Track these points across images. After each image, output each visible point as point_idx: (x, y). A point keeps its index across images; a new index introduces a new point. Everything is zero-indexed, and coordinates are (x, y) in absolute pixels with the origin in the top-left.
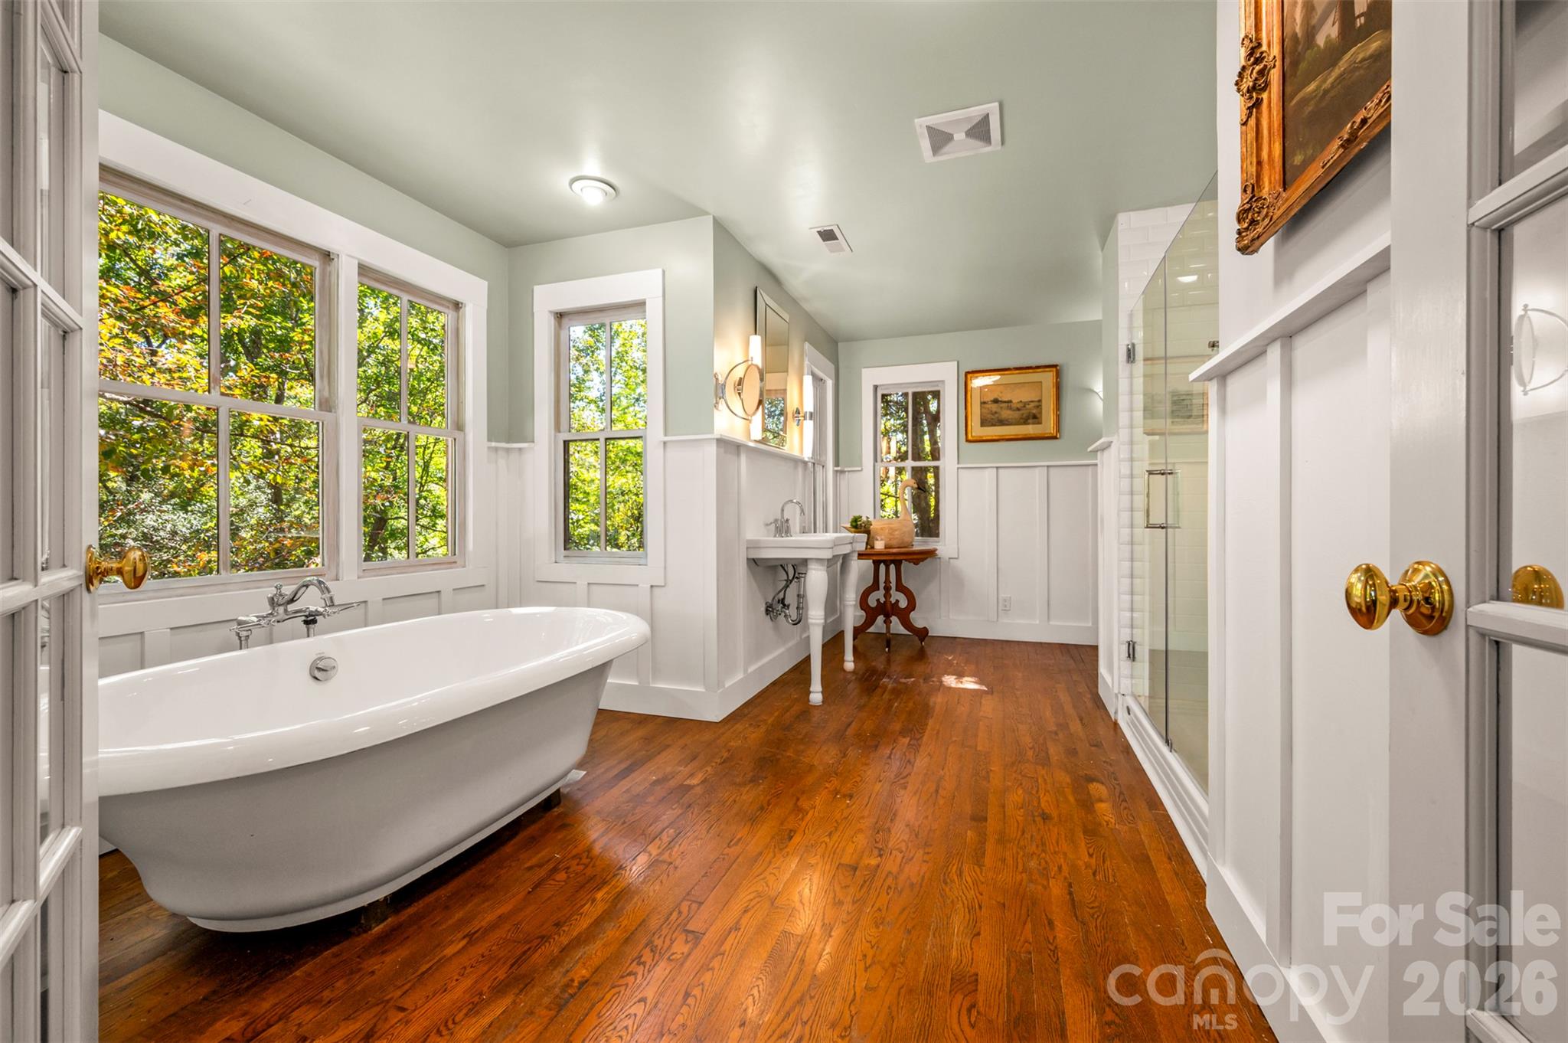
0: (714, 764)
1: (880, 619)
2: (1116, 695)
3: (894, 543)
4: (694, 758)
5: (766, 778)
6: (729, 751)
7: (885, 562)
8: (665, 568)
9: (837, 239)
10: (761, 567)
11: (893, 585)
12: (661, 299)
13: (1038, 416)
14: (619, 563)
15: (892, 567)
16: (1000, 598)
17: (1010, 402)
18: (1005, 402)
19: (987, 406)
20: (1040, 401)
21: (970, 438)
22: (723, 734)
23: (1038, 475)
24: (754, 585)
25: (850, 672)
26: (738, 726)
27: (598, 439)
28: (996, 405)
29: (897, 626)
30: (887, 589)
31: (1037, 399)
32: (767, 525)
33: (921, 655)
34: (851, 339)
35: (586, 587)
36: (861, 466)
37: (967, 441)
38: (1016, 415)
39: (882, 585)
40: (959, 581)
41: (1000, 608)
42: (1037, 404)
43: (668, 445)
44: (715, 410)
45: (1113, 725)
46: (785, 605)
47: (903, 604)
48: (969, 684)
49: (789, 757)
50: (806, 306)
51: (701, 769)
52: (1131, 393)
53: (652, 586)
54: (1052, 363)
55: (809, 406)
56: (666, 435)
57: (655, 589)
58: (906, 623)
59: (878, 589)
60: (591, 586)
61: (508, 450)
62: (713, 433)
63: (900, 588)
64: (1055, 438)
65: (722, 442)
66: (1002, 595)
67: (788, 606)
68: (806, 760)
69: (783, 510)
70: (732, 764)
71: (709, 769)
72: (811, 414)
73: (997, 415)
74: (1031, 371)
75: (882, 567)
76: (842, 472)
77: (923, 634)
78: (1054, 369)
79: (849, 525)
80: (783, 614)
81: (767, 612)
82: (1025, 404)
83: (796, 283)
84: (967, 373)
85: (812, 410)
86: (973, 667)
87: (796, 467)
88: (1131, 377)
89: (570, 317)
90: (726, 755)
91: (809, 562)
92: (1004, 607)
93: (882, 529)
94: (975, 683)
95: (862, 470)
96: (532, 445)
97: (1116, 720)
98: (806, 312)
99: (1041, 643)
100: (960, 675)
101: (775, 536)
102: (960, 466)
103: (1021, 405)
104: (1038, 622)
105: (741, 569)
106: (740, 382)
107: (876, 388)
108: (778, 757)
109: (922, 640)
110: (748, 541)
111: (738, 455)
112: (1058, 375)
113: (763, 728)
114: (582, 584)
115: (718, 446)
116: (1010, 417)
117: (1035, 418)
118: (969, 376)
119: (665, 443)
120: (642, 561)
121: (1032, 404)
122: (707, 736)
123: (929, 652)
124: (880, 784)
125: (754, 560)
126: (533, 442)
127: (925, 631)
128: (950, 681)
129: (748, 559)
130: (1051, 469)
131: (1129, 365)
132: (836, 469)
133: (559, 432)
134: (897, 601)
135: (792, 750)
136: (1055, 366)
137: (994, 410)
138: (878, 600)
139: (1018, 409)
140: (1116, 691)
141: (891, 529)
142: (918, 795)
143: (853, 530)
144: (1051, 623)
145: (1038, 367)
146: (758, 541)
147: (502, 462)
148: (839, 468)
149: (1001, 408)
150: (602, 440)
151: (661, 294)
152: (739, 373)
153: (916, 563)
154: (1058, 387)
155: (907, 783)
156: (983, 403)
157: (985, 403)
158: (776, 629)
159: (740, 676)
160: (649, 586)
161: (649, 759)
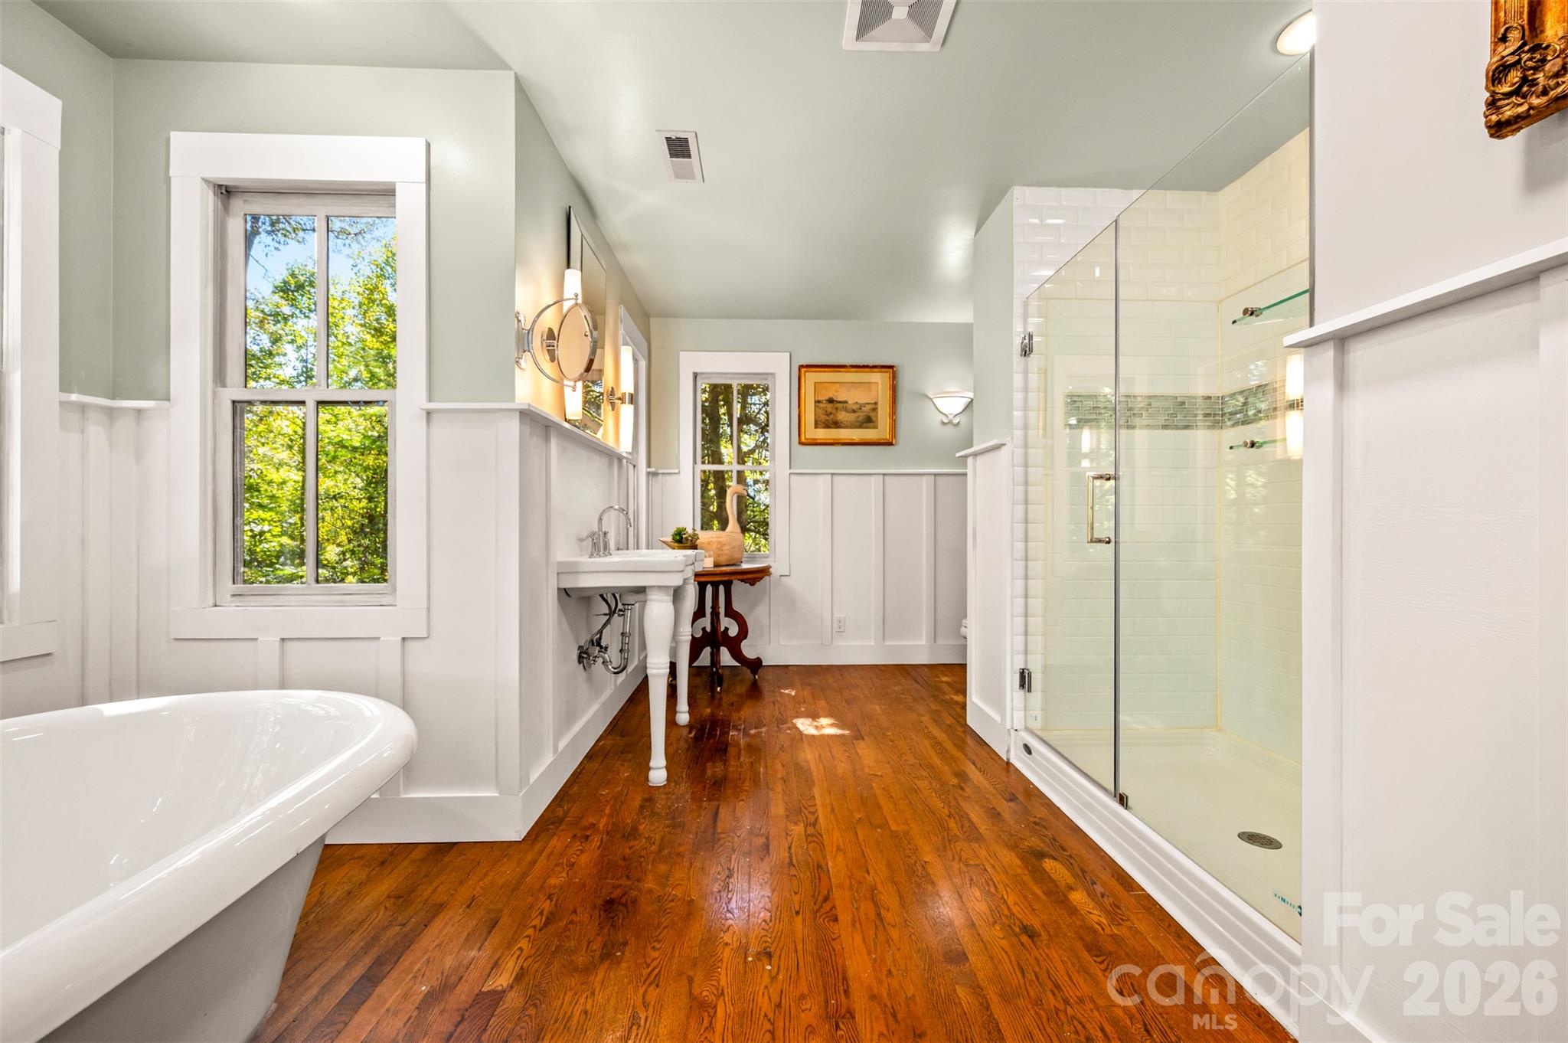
0: (530, 932)
1: (707, 651)
2: (1009, 731)
3: (723, 559)
4: (494, 924)
5: (625, 944)
6: (550, 897)
7: (713, 584)
8: (429, 609)
9: (689, 156)
10: (573, 599)
11: (722, 610)
12: (424, 186)
13: (874, 419)
14: (342, 604)
15: (721, 589)
16: (834, 619)
17: (846, 402)
18: (840, 402)
19: (821, 405)
20: (876, 403)
21: (803, 439)
22: (533, 863)
23: (875, 483)
24: (565, 624)
25: (684, 726)
26: (554, 842)
27: (303, 403)
28: (830, 405)
29: (726, 658)
30: (715, 615)
31: (873, 402)
32: (581, 540)
33: (755, 691)
34: (666, 314)
35: (277, 646)
36: (678, 468)
37: (801, 443)
38: (851, 417)
39: (708, 610)
40: (791, 602)
41: (835, 630)
42: (873, 406)
43: (435, 416)
44: (517, 370)
45: (1005, 766)
46: (601, 647)
47: (734, 631)
48: (827, 727)
49: (650, 891)
50: (624, 259)
51: (509, 945)
52: (1026, 390)
53: (404, 639)
54: (888, 364)
55: (627, 386)
56: (430, 400)
57: (410, 645)
58: (737, 654)
59: (704, 616)
60: (289, 645)
61: (111, 413)
62: (513, 400)
63: (731, 613)
64: (890, 444)
65: (528, 416)
66: (836, 616)
67: (606, 648)
68: (678, 892)
69: (600, 520)
70: (562, 924)
71: (524, 943)
72: (631, 396)
73: (831, 417)
74: (868, 370)
75: (709, 589)
76: (655, 474)
77: (756, 665)
78: (891, 370)
79: (669, 539)
80: (600, 660)
81: (580, 659)
82: (862, 406)
83: (617, 221)
84: (801, 367)
85: (633, 392)
86: (822, 703)
87: (610, 465)
88: (1026, 372)
89: (247, 196)
90: (547, 906)
91: (647, 590)
92: (840, 629)
93: (709, 543)
94: (832, 725)
95: (679, 473)
96: (165, 403)
97: (1008, 759)
98: (621, 267)
99: (876, 665)
100: (814, 716)
101: (591, 556)
102: (791, 471)
103: (858, 407)
104: (872, 643)
105: (549, 605)
106: (551, 335)
107: (695, 375)
108: (634, 893)
109: (754, 672)
110: (559, 563)
111: (547, 439)
112: (894, 377)
113: (596, 841)
114: (269, 640)
115: (521, 422)
116: (846, 419)
117: (868, 421)
118: (803, 370)
119: (429, 413)
120: (386, 600)
121: (868, 407)
122: (508, 871)
123: (766, 688)
124: (800, 917)
125: (565, 589)
126: (169, 400)
127: (758, 661)
128: (805, 725)
129: (559, 589)
130: (835, 477)
131: (1023, 358)
132: (649, 470)
133: (224, 385)
134: (727, 629)
135: (650, 877)
136: (891, 367)
137: (829, 410)
138: (704, 629)
139: (854, 411)
140: (1008, 727)
141: (719, 543)
142: (858, 925)
143: (676, 544)
144: (887, 643)
145: (875, 367)
146: (575, 564)
147: (96, 432)
148: (652, 470)
149: (837, 408)
150: (311, 404)
151: (423, 178)
152: (549, 320)
153: (752, 582)
154: (894, 389)
155: (834, 907)
156: (818, 402)
157: (819, 402)
158: (590, 680)
159: (548, 759)
160: (400, 639)
161: (407, 942)
